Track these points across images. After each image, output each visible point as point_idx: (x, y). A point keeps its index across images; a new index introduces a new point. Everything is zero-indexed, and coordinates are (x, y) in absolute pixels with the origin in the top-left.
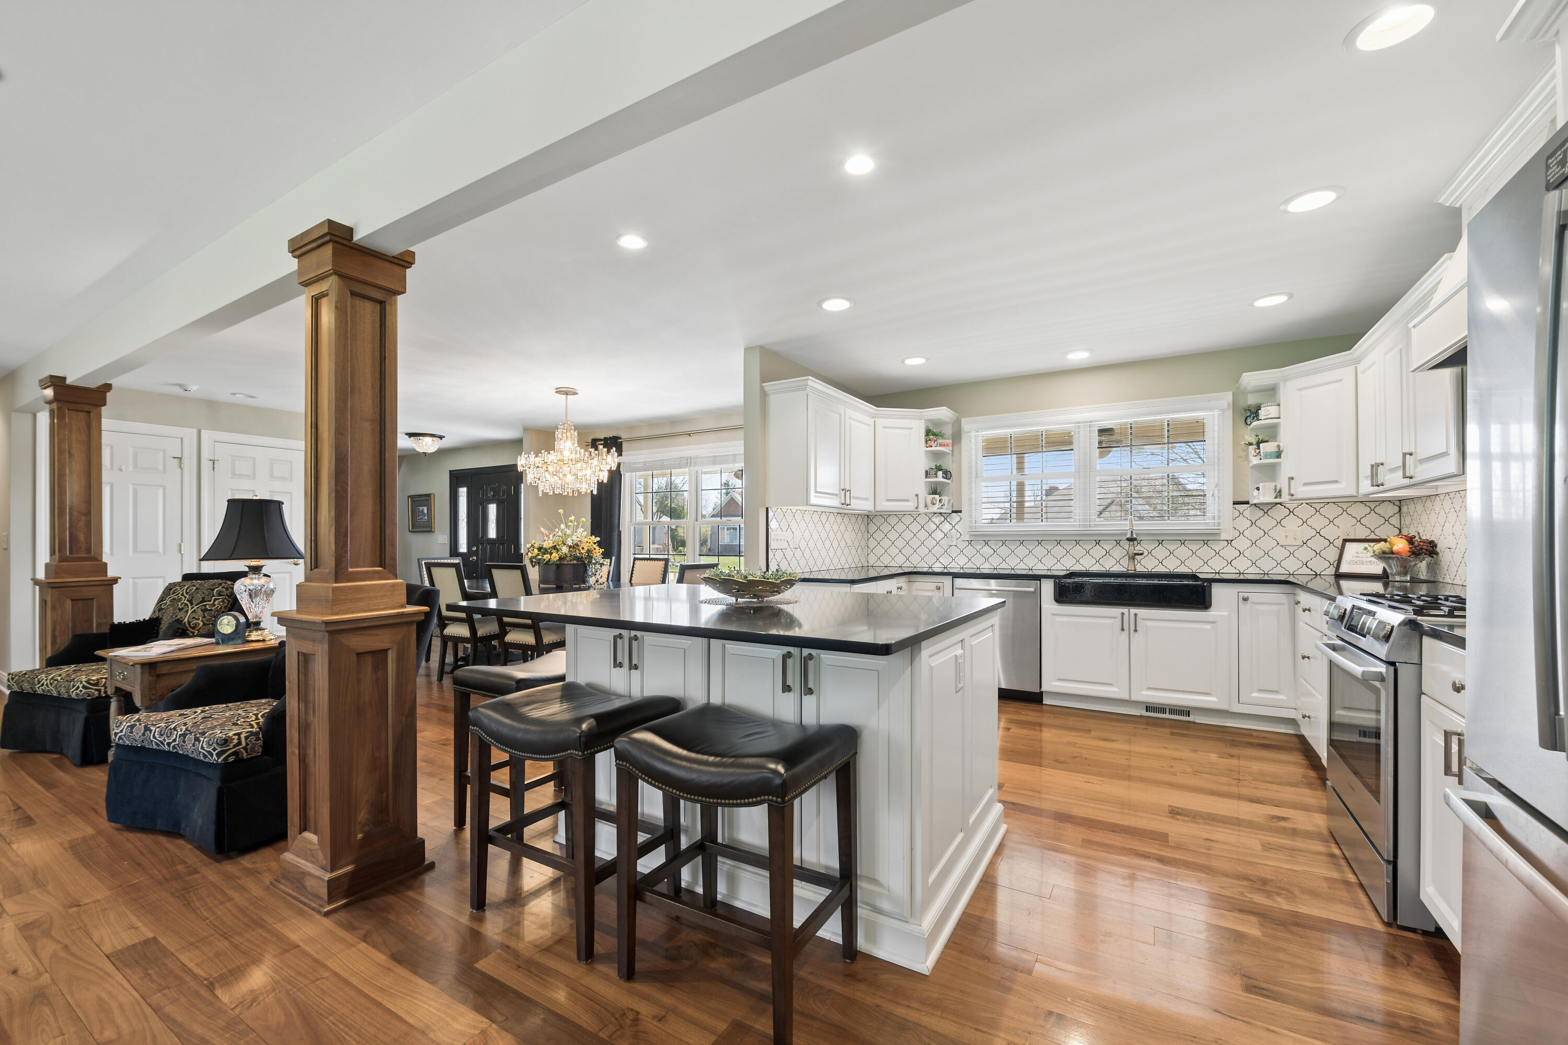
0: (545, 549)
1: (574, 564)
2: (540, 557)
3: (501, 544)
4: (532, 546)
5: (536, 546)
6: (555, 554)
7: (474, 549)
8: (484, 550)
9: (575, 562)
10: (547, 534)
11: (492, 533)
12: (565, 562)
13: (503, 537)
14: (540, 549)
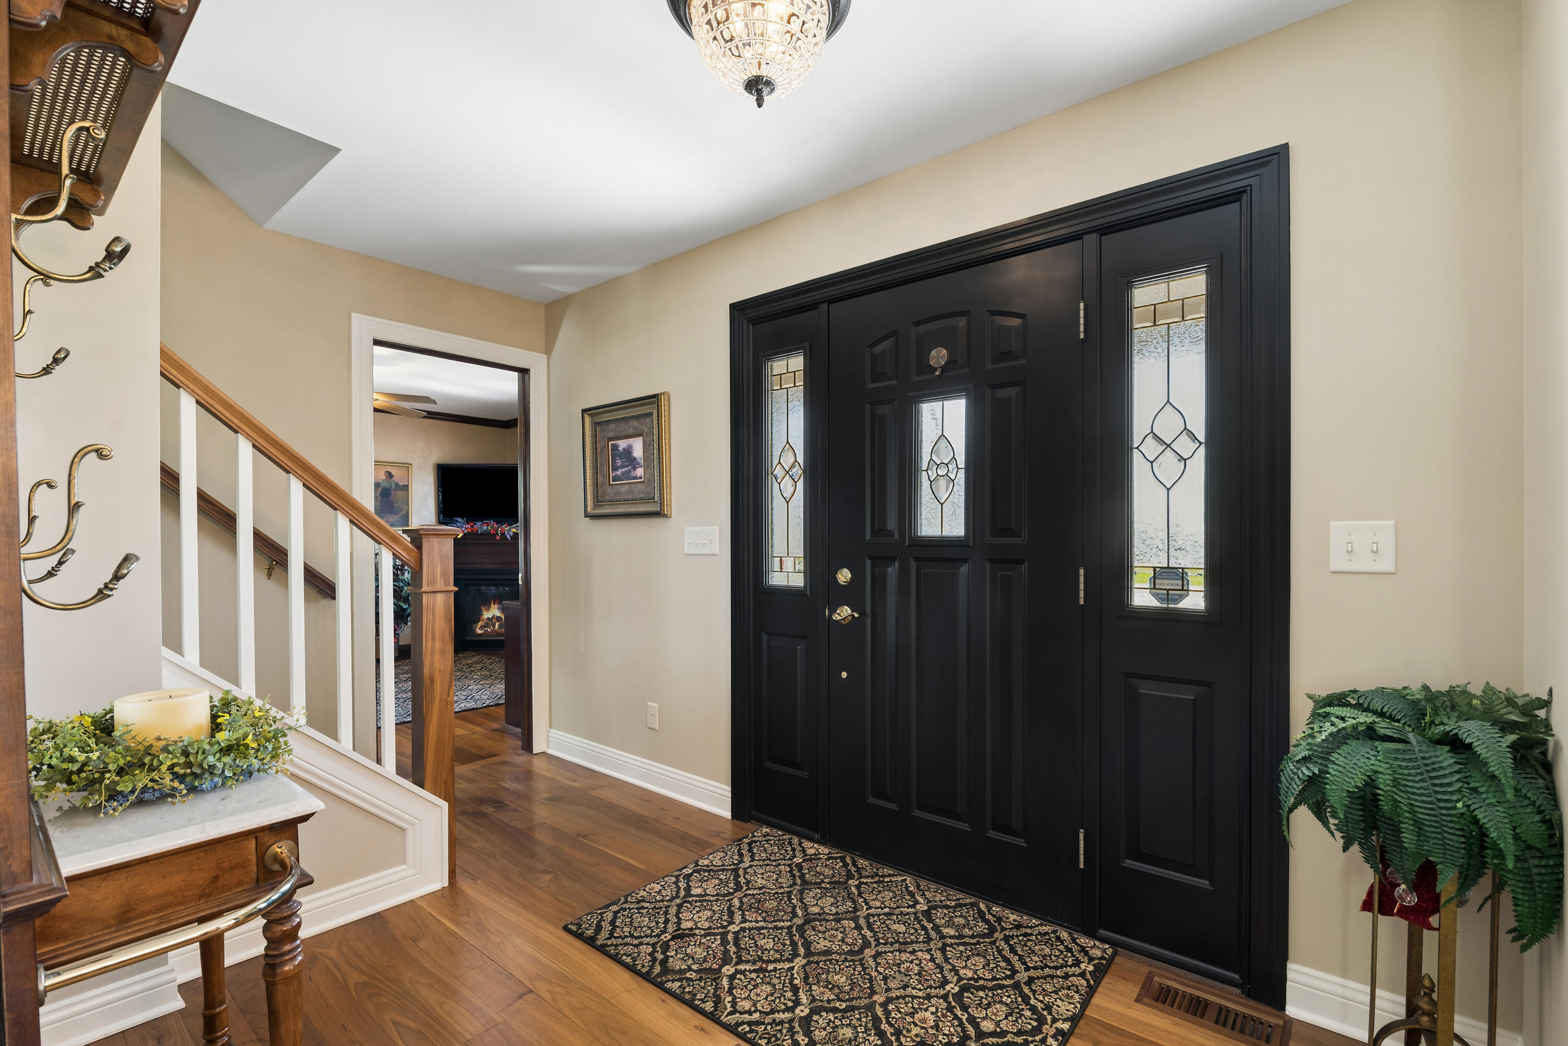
7: (842, 575)
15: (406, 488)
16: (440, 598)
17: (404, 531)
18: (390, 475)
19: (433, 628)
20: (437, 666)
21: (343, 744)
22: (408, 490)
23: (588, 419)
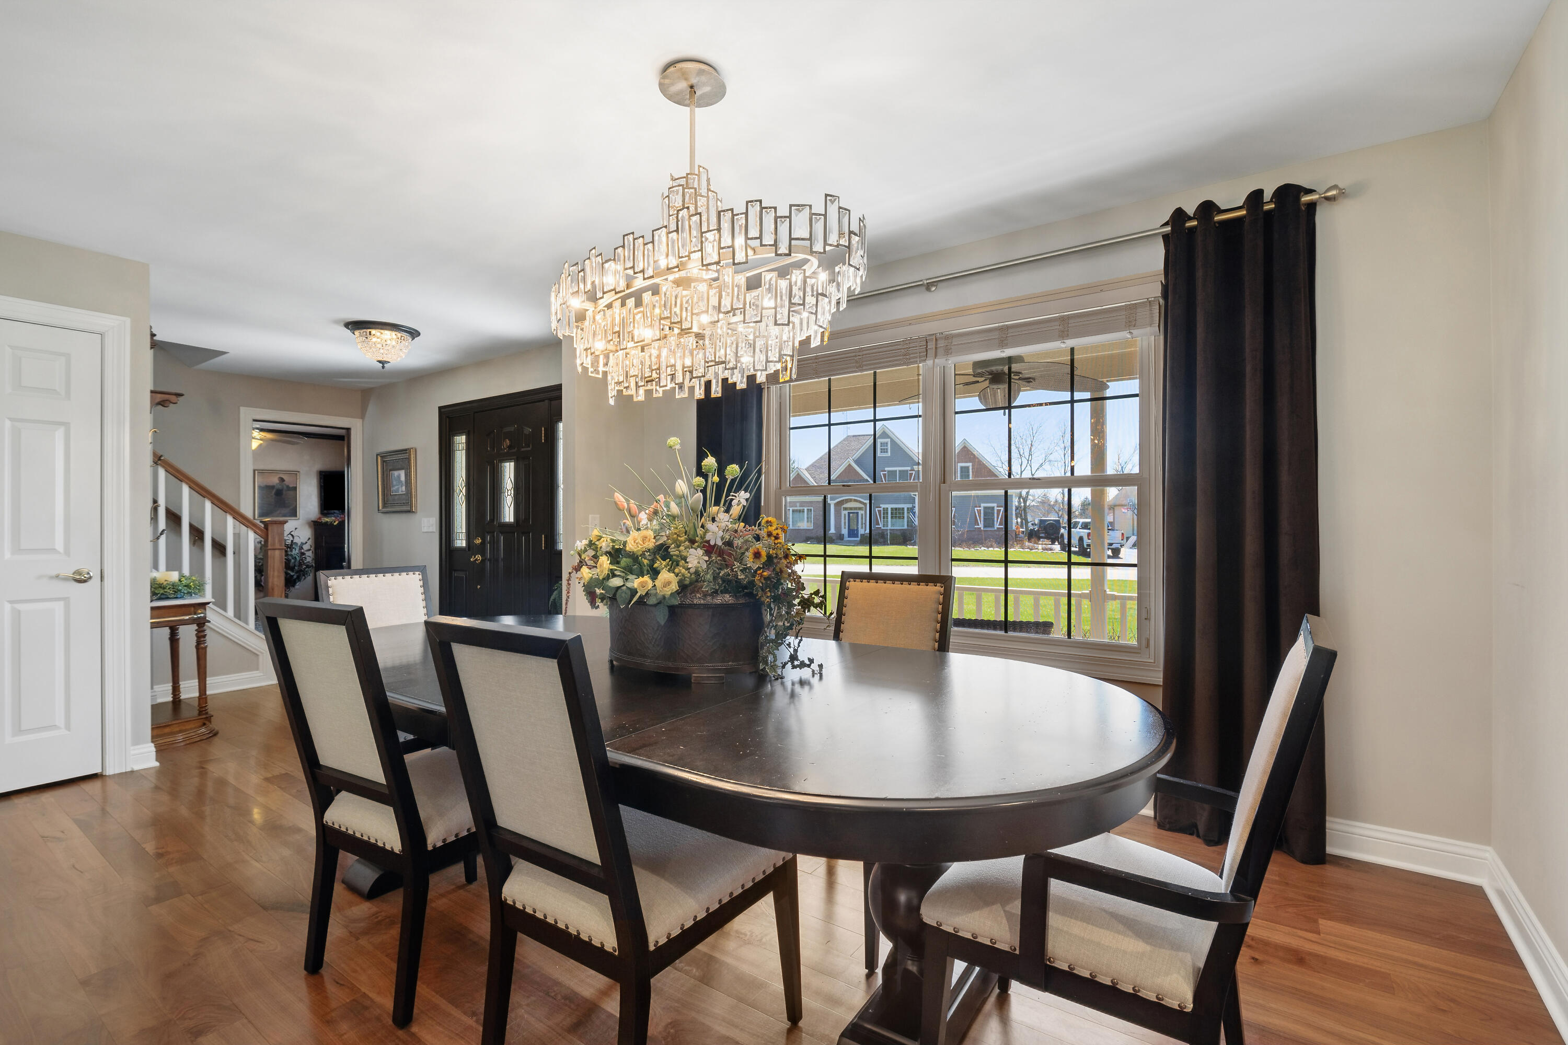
0: (634, 557)
1: (725, 607)
2: (616, 582)
3: (523, 533)
4: (591, 544)
5: (605, 545)
6: (665, 576)
7: (478, 541)
8: (494, 543)
9: (728, 598)
10: (634, 507)
11: (508, 515)
12: (698, 600)
13: (527, 520)
14: (616, 554)
15: (295, 489)
16: (277, 552)
17: (261, 522)
18: (282, 480)
19: (274, 566)
20: (276, 583)
21: (229, 613)
22: (296, 490)
23: (379, 458)
